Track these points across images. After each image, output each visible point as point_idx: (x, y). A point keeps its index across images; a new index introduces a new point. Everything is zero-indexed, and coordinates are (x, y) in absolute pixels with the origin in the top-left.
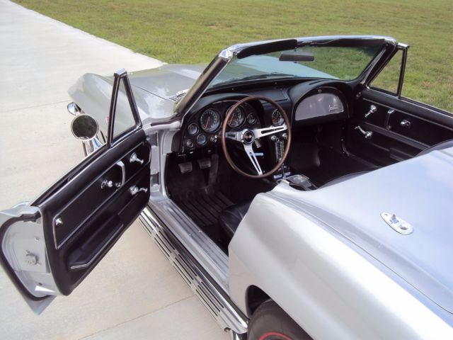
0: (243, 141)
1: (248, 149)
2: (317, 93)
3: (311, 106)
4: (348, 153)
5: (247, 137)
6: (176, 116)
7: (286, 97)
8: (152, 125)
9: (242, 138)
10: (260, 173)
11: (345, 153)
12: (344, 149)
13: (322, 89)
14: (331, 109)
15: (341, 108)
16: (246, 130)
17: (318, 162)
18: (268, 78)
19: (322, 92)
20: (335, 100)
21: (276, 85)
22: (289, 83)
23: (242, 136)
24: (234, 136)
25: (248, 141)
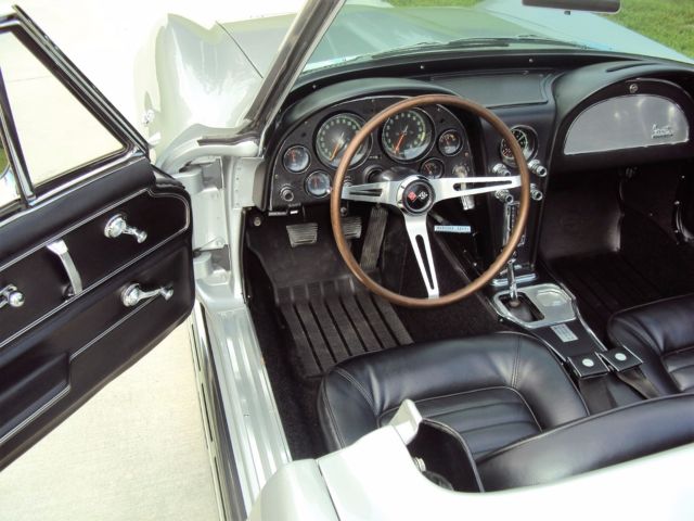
0: (401, 206)
1: (416, 227)
2: (627, 92)
3: (617, 115)
4: (687, 235)
5: (412, 196)
6: (249, 128)
7: (546, 95)
8: (201, 142)
9: (400, 197)
10: (433, 293)
11: (680, 236)
12: (679, 226)
13: (638, 83)
14: (656, 132)
15: (683, 131)
16: (414, 178)
17: (616, 242)
18: (512, 47)
19: (640, 91)
20: (673, 110)
21: (531, 65)
22: (564, 62)
23: (401, 191)
24: (377, 192)
25: (416, 205)
